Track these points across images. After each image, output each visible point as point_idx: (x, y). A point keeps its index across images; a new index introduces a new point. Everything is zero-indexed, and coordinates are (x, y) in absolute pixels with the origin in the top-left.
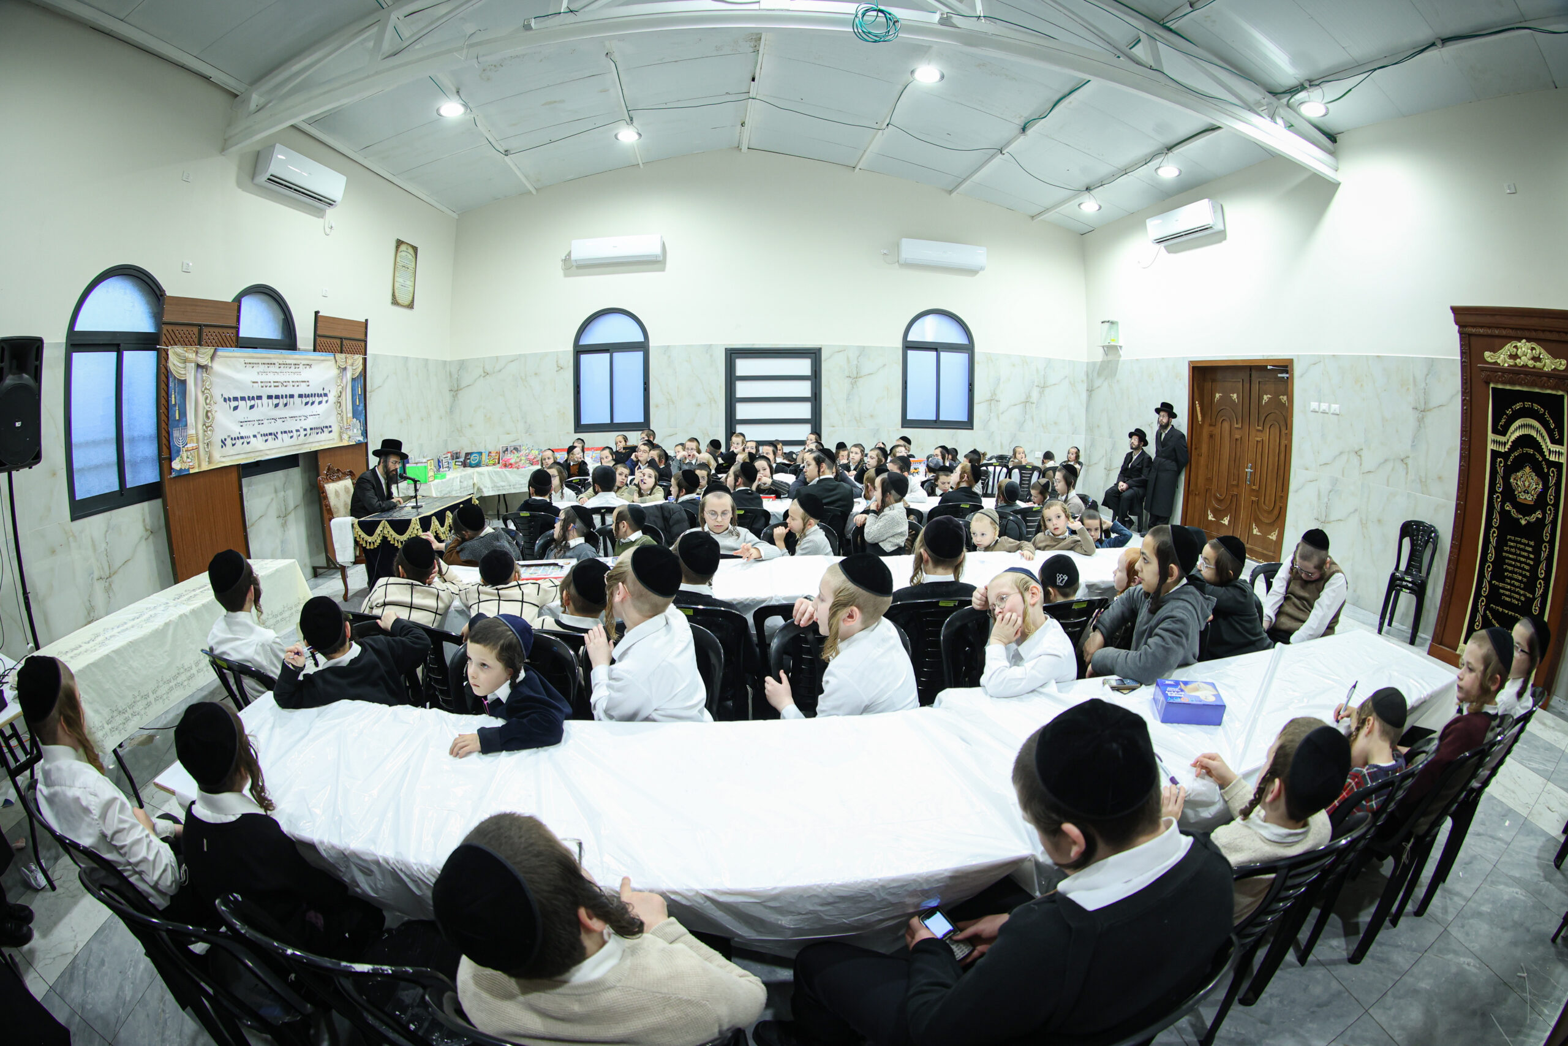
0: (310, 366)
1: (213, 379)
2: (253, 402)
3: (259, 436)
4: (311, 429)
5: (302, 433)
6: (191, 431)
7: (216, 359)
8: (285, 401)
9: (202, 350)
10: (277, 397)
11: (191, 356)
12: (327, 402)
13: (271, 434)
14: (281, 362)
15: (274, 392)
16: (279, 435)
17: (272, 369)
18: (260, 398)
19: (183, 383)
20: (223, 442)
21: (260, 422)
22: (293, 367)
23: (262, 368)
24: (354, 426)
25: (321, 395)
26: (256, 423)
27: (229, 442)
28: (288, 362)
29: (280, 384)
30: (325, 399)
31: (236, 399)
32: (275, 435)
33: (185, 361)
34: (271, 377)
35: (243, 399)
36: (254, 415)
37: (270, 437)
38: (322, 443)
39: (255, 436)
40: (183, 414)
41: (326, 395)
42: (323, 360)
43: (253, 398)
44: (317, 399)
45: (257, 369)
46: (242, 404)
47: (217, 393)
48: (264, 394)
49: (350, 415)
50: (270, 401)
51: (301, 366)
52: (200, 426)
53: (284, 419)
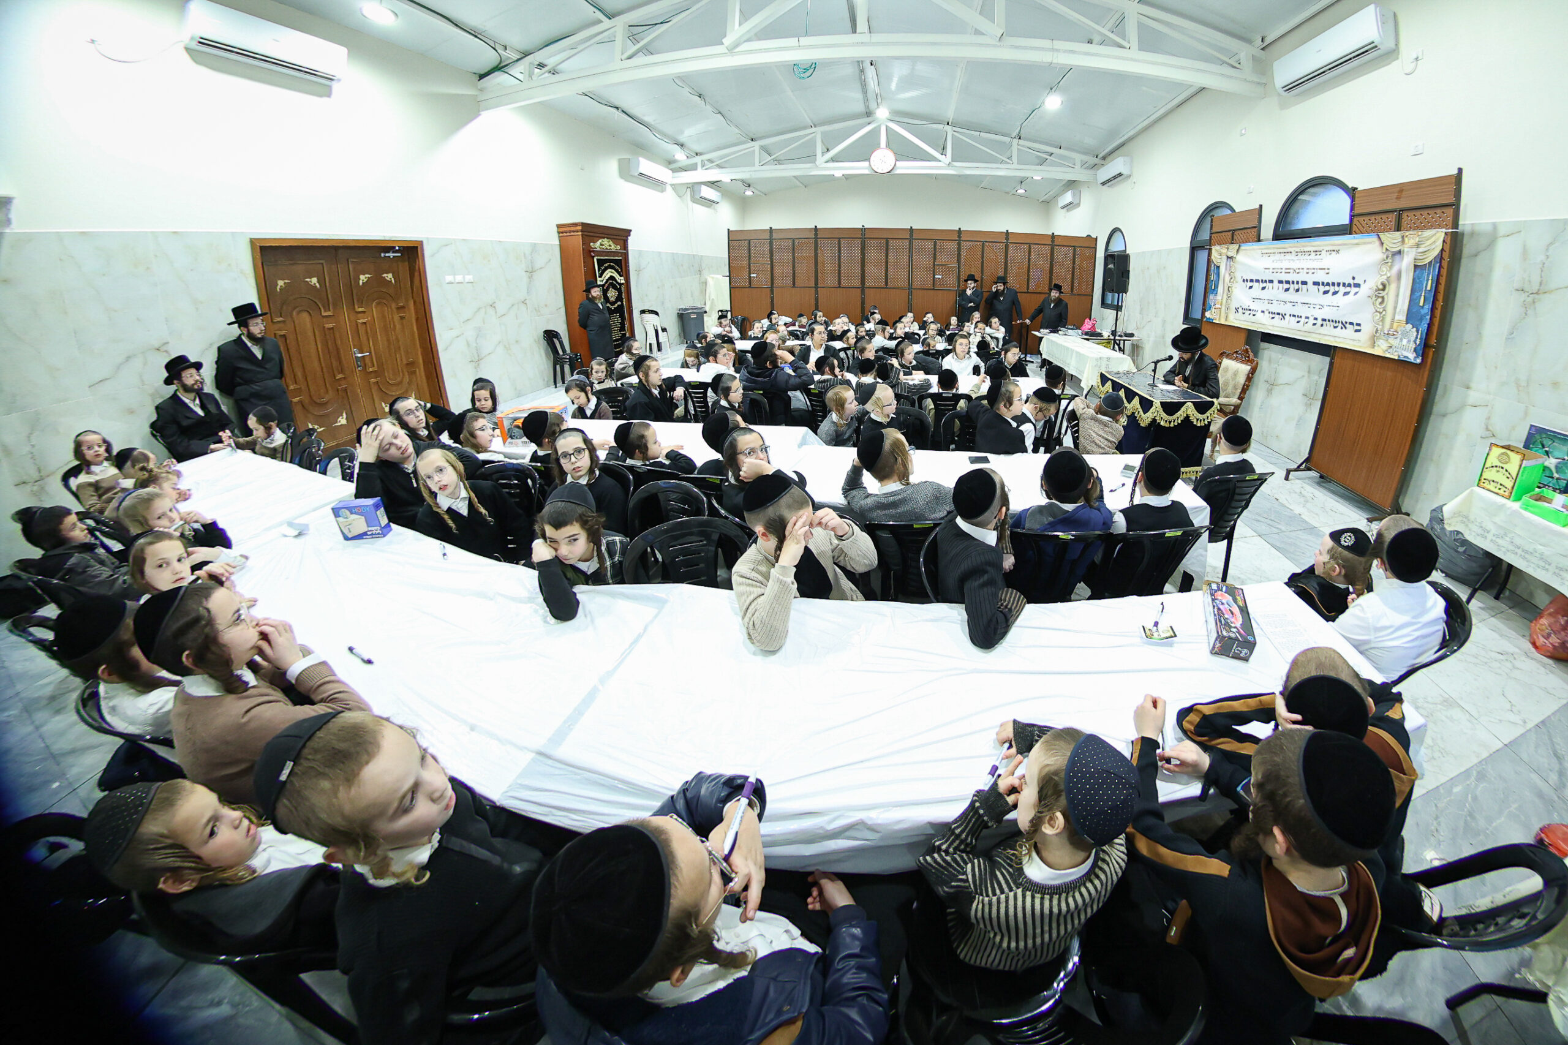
0: (1338, 251)
1: (1236, 265)
2: (1265, 285)
3: (1266, 312)
4: (1324, 320)
5: (1311, 321)
6: (1219, 297)
7: (1241, 252)
8: (1296, 287)
9: (1231, 246)
10: (1288, 282)
11: (1224, 251)
12: (1356, 294)
13: (1278, 314)
14: (1298, 250)
15: (1284, 277)
16: (1287, 317)
17: (1288, 256)
18: (1271, 281)
19: (1218, 267)
20: (1237, 310)
21: (1270, 302)
22: (1313, 254)
23: (1278, 256)
24: (1405, 334)
25: (1349, 285)
26: (1266, 302)
27: (1240, 310)
28: (1306, 249)
29: (1292, 271)
30: (1354, 290)
31: (1252, 281)
32: (1283, 316)
33: (1221, 254)
34: (1285, 265)
35: (1257, 281)
36: (1265, 294)
37: (1277, 316)
38: (1337, 339)
39: (1263, 312)
40: (1216, 286)
41: (1357, 285)
42: (1357, 244)
43: (1266, 281)
44: (1342, 290)
45: (1272, 257)
46: (1255, 285)
47: (1239, 275)
48: (1276, 278)
49: (1401, 317)
50: (1281, 285)
51: (1323, 253)
52: (1225, 296)
53: (1294, 304)
